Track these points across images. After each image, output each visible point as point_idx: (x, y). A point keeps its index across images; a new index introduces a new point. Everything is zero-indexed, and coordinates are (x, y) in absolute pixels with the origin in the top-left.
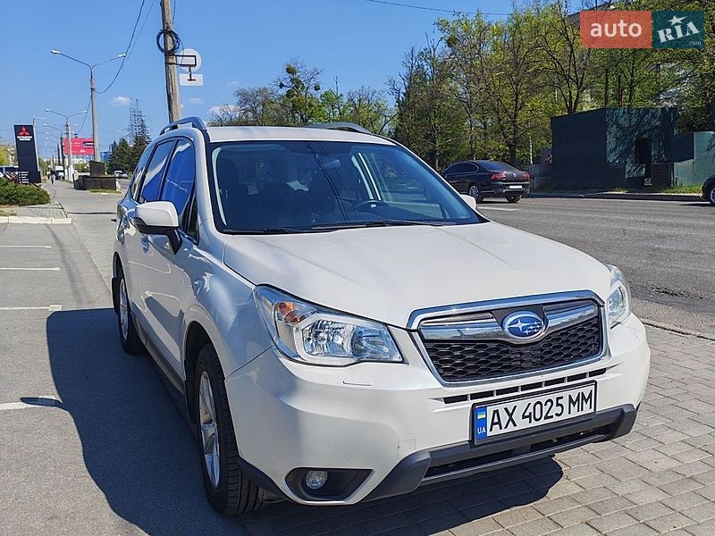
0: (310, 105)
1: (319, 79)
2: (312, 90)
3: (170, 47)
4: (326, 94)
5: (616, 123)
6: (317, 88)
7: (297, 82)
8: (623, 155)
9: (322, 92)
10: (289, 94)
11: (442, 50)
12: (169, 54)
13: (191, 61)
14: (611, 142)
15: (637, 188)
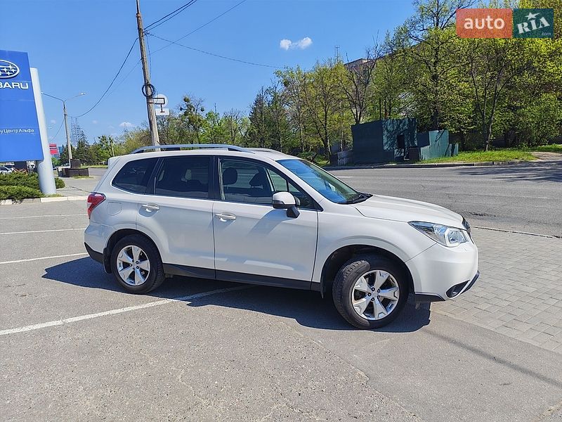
0: (199, 120)
1: (203, 105)
2: (199, 111)
3: (150, 94)
4: (209, 113)
5: (387, 129)
6: (202, 110)
7: (190, 107)
8: (392, 145)
9: (206, 111)
10: (186, 114)
11: (280, 88)
12: (149, 97)
13: (162, 101)
14: (384, 137)
15: (401, 162)
